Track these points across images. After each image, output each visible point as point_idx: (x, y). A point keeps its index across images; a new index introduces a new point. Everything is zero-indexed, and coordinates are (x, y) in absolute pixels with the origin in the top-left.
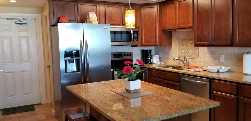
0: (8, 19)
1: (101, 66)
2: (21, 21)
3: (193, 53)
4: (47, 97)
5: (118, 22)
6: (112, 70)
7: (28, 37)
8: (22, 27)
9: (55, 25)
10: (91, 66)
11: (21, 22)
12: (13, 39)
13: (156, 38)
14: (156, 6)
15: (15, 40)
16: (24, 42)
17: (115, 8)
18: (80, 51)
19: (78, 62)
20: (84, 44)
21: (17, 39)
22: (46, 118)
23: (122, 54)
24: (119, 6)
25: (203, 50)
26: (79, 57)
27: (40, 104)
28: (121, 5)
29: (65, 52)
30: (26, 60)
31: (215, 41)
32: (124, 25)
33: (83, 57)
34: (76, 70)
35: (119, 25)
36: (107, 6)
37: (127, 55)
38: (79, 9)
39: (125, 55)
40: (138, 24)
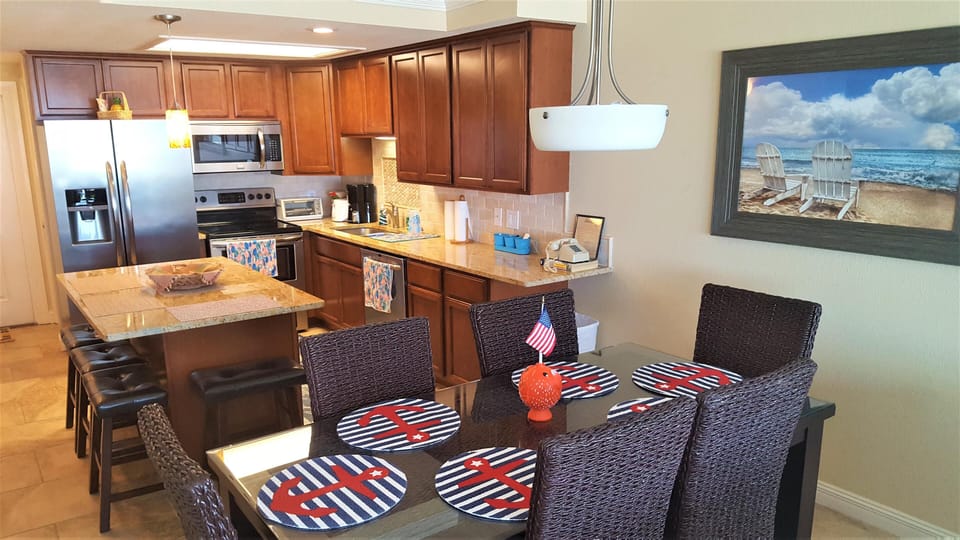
1: (169, 226)
3: (412, 197)
4: (50, 308)
5: (221, 108)
6: (202, 236)
9: (41, 123)
10: (139, 226)
14: (324, 70)
17: (212, 74)
18: (107, 191)
19: (104, 215)
20: (117, 171)
22: (41, 356)
23: (243, 194)
24: (221, 69)
25: (427, 191)
26: (106, 204)
27: (33, 324)
28: (226, 65)
29: (68, 192)
31: (428, 172)
32: (239, 117)
33: (115, 205)
34: (101, 237)
35: (226, 117)
36: (186, 68)
37: (260, 197)
38: (107, 75)
39: (251, 197)
40: (282, 116)
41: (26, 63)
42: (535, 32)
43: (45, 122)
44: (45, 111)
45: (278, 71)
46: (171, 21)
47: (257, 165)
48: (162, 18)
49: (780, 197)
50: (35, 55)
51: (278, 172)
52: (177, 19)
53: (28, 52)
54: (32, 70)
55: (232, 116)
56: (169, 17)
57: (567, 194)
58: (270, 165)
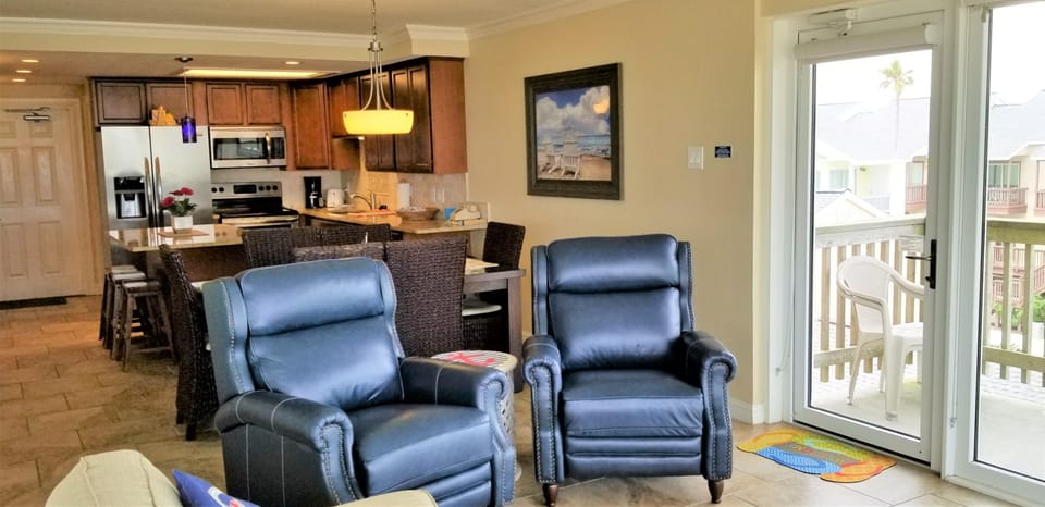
0: (8, 111)
2: (36, 115)
5: (237, 118)
6: (216, 216)
7: (52, 148)
8: (39, 128)
9: (99, 129)
11: (36, 117)
12: (20, 152)
13: (322, 152)
15: (24, 154)
16: (43, 159)
17: (230, 91)
18: (145, 179)
19: (142, 198)
20: (153, 164)
21: (29, 152)
23: (255, 186)
24: (237, 87)
26: (143, 190)
28: (243, 84)
29: (117, 180)
30: (50, 198)
32: (251, 124)
33: (150, 191)
34: (138, 214)
35: (241, 124)
36: (210, 87)
37: (268, 188)
38: (149, 94)
39: (261, 189)
40: (287, 123)
41: (90, 85)
42: (432, 63)
43: (103, 129)
44: (102, 121)
45: (284, 88)
46: (186, 61)
47: (263, 162)
48: (180, 59)
49: (554, 168)
50: (97, 80)
51: (283, 168)
52: (190, 59)
53: (93, 78)
54: (94, 90)
55: (245, 123)
56: (184, 59)
57: (467, 174)
58: (275, 162)
